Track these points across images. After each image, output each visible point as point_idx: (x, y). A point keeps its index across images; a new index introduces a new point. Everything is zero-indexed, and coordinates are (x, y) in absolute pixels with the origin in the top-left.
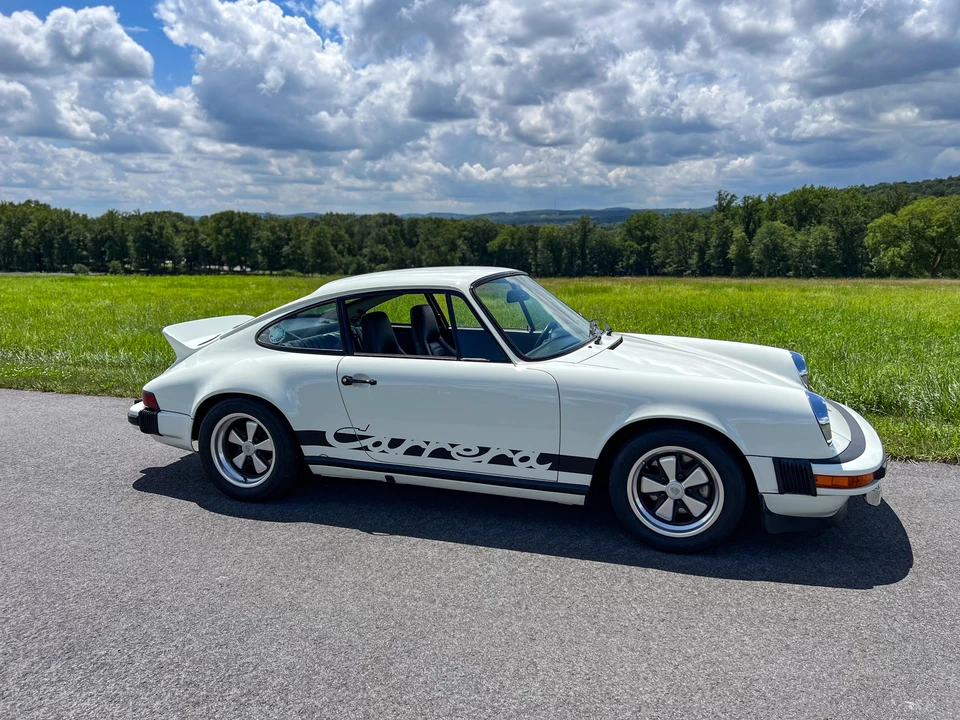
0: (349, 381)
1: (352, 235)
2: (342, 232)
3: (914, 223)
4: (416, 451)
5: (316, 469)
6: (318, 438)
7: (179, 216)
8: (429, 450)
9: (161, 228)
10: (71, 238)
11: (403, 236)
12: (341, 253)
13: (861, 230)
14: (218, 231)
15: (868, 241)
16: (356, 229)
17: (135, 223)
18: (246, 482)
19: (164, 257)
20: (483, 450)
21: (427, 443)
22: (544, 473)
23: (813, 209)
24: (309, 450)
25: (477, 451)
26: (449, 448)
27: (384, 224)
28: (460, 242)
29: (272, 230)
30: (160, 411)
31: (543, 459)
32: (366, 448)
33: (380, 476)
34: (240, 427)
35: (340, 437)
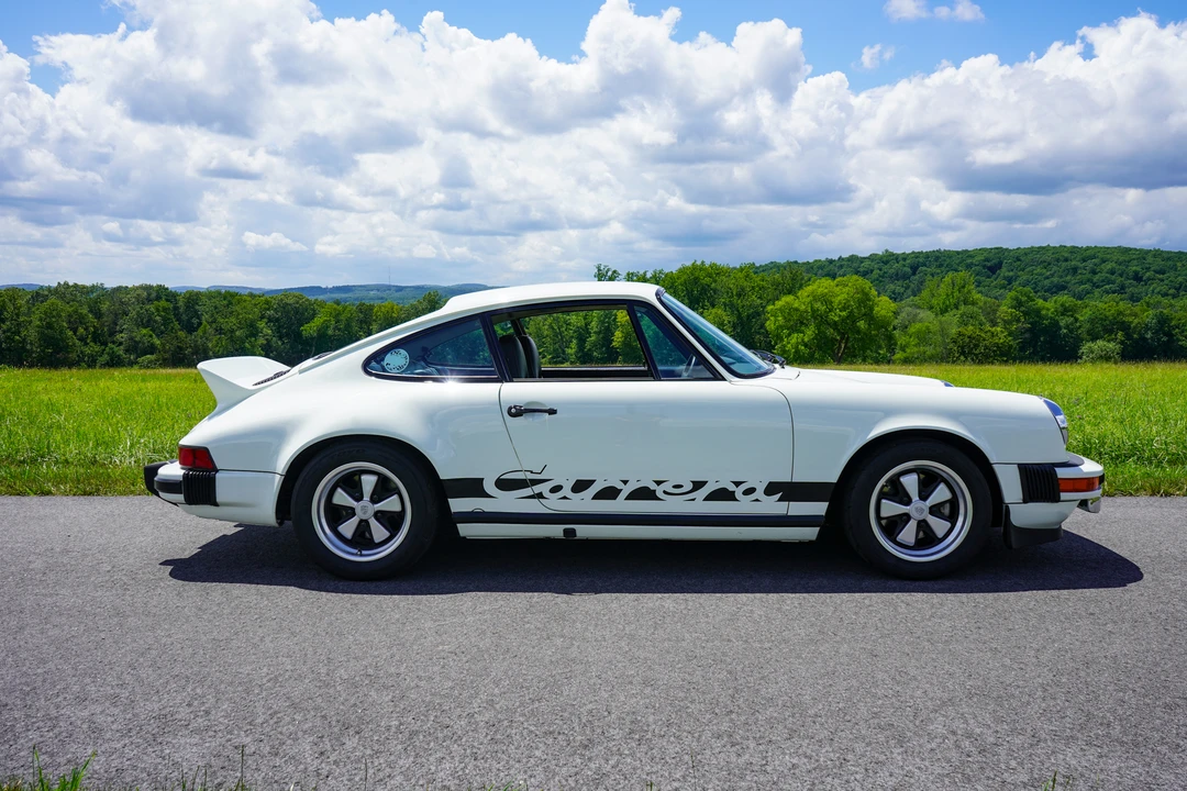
0: (517, 412)
1: (98, 315)
2: (85, 311)
3: (818, 305)
4: (609, 493)
5: (467, 530)
6: (473, 487)
8: (627, 491)
11: (178, 316)
15: (770, 325)
18: (361, 555)
20: (698, 485)
21: (625, 482)
22: (773, 506)
24: (458, 505)
25: (691, 486)
26: (653, 486)
30: (217, 471)
31: (772, 489)
32: (540, 496)
33: (556, 531)
34: (351, 484)
35: (504, 484)
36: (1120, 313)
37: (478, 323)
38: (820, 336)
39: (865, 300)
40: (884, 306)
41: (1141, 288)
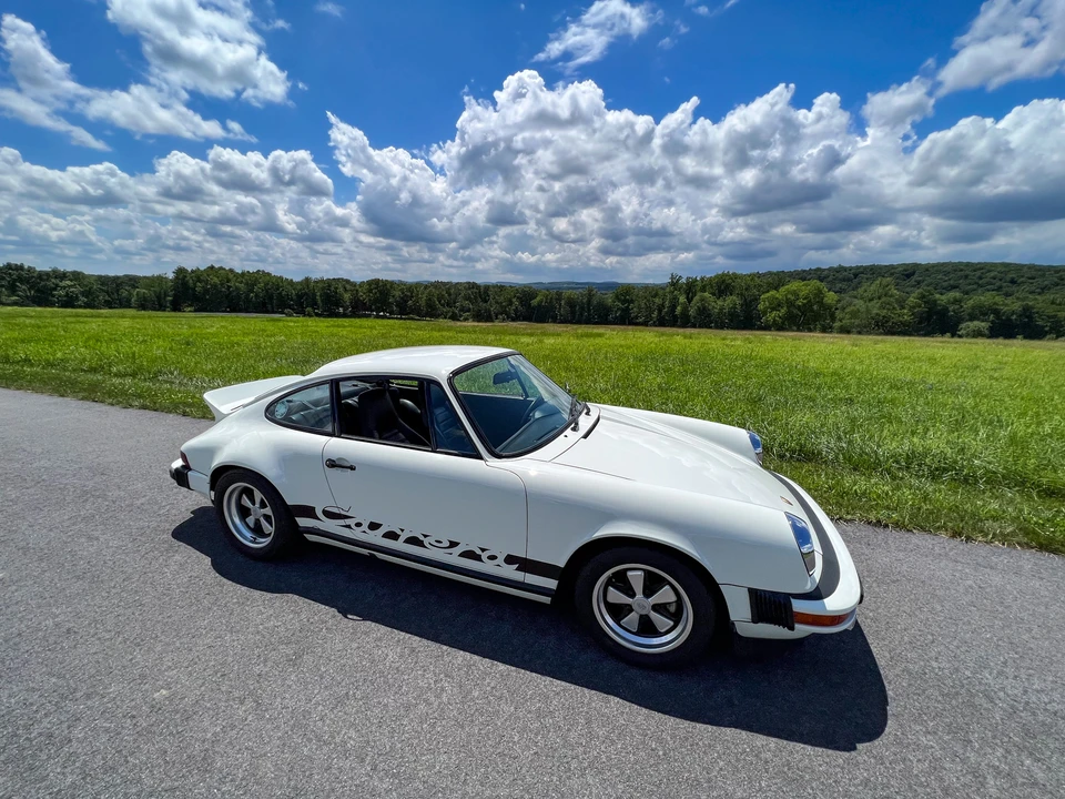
0: (332, 464)
1: (450, 295)
2: (444, 293)
3: (789, 296)
4: (392, 535)
5: (311, 538)
6: (309, 512)
7: (348, 281)
8: (403, 537)
9: (336, 288)
10: (284, 293)
11: (480, 296)
12: (443, 305)
13: (756, 300)
14: (370, 291)
15: (761, 307)
17: (320, 285)
18: (254, 542)
19: (338, 307)
20: (453, 544)
21: (402, 530)
22: (511, 572)
23: (728, 286)
24: (303, 522)
25: (448, 544)
26: (422, 538)
27: (470, 288)
28: (514, 300)
29: (402, 290)
30: (190, 470)
31: (510, 560)
32: (349, 527)
33: (365, 552)
34: (249, 494)
36: (995, 304)
38: (789, 312)
39: (819, 293)
40: (831, 297)
41: (1014, 288)
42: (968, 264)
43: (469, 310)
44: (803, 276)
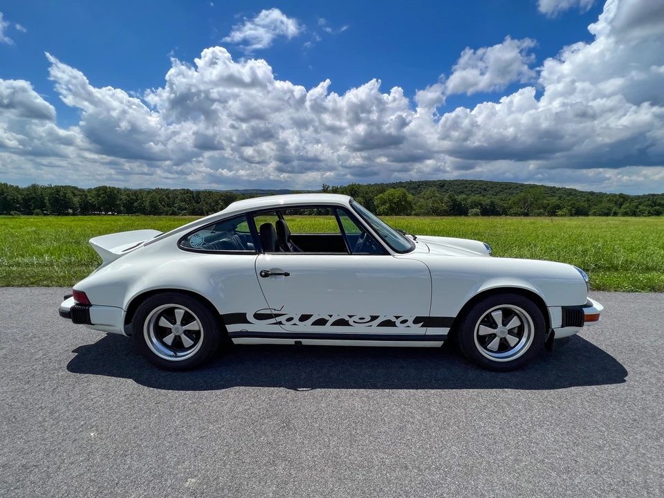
0: (266, 274)
1: (169, 198)
2: (164, 197)
3: (390, 197)
4: (322, 322)
5: (236, 341)
6: (241, 318)
7: (75, 188)
8: (331, 320)
9: (65, 194)
10: (9, 198)
11: (194, 199)
12: (164, 206)
13: (372, 200)
14: (99, 195)
15: (375, 203)
16: (170, 196)
17: (49, 191)
18: (176, 357)
19: (67, 208)
20: (374, 318)
21: (331, 316)
22: (418, 330)
23: (356, 191)
24: (231, 328)
25: (370, 318)
26: (347, 318)
27: (184, 193)
28: (220, 201)
29: (128, 195)
30: (91, 305)
31: (417, 321)
32: (280, 323)
33: (291, 341)
34: (170, 314)
35: (258, 316)
36: (480, 200)
37: (245, 218)
38: (390, 206)
39: (404, 196)
40: (410, 197)
41: (486, 193)
42: (466, 181)
43: (186, 209)
44: (394, 186)
